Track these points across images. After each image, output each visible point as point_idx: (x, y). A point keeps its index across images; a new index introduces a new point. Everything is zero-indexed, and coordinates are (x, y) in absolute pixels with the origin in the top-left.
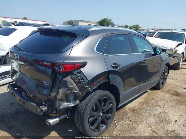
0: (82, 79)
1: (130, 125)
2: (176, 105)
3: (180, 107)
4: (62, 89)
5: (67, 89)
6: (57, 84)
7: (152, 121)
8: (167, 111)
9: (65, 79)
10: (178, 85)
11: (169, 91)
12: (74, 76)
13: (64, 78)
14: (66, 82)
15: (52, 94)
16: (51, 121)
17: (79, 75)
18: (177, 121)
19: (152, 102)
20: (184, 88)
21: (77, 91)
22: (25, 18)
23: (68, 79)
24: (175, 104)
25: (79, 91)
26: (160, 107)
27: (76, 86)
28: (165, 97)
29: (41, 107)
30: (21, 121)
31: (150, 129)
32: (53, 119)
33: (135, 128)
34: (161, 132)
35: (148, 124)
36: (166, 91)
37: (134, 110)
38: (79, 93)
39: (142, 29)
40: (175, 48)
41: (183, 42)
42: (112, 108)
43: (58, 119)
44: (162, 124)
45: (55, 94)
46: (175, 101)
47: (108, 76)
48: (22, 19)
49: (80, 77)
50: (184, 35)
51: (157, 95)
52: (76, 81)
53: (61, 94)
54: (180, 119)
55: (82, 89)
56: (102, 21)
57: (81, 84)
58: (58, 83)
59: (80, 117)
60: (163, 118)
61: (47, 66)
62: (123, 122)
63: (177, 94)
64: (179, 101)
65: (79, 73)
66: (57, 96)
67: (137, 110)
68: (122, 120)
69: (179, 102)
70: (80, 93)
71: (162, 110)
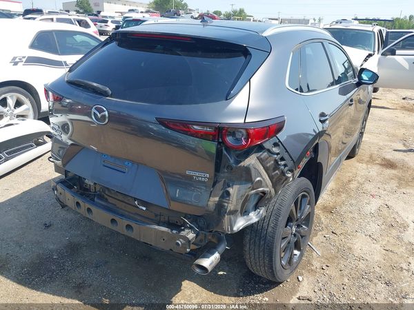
0: (282, 159)
1: (337, 241)
2: (399, 188)
3: (408, 191)
4: (236, 187)
5: (250, 185)
6: (222, 175)
7: (373, 227)
8: (389, 204)
9: (244, 164)
10: (381, 144)
11: (371, 160)
12: (264, 155)
13: (241, 162)
14: (247, 170)
15: (212, 199)
17: (275, 150)
19: (352, 186)
20: (396, 150)
21: (267, 187)
23: (252, 161)
24: (397, 186)
25: (271, 189)
26: (373, 196)
27: (267, 177)
28: (371, 172)
29: (183, 233)
30: (97, 267)
31: (378, 246)
32: (208, 257)
33: (350, 249)
34: (401, 250)
35: (370, 236)
36: (365, 159)
37: (327, 209)
38: (270, 192)
39: (252, 18)
40: (362, 65)
41: (374, 51)
44: (394, 232)
45: (217, 199)
46: (392, 179)
47: (317, 144)
49: (278, 154)
50: (372, 33)
51: (354, 171)
52: (268, 165)
53: (235, 199)
57: (277, 171)
58: (224, 172)
59: (262, 243)
60: (389, 220)
61: (203, 136)
62: (320, 238)
63: (390, 165)
64: (400, 179)
65: (276, 145)
66: (226, 204)
67: (333, 208)
68: (316, 234)
69: (402, 182)
70: (273, 191)
71: (379, 202)
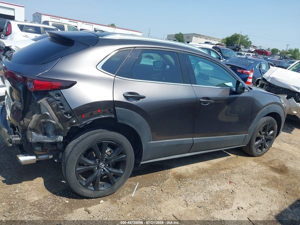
0: (62, 105)
1: (157, 195)
2: (263, 185)
3: (268, 189)
4: (36, 115)
5: (40, 115)
8: (237, 191)
9: (39, 102)
11: (269, 164)
12: (51, 99)
13: (39, 100)
14: (39, 105)
16: (23, 158)
17: (58, 98)
18: (242, 208)
19: (223, 172)
21: (55, 121)
22: (113, 26)
23: (43, 101)
25: (58, 123)
26: (230, 182)
27: (54, 114)
28: (255, 169)
29: (12, 136)
32: (26, 156)
33: (159, 202)
36: (265, 160)
37: (179, 177)
38: (58, 125)
42: (125, 161)
43: (34, 157)
46: (267, 178)
47: (115, 109)
48: (109, 26)
49: (59, 101)
51: (240, 164)
52: (53, 106)
54: (250, 208)
55: (62, 119)
56: (231, 37)
57: (59, 112)
58: (33, 105)
62: (148, 189)
63: (282, 170)
64: (275, 180)
65: (59, 95)
67: (184, 178)
68: (148, 186)
70: (60, 125)
71: (230, 187)
